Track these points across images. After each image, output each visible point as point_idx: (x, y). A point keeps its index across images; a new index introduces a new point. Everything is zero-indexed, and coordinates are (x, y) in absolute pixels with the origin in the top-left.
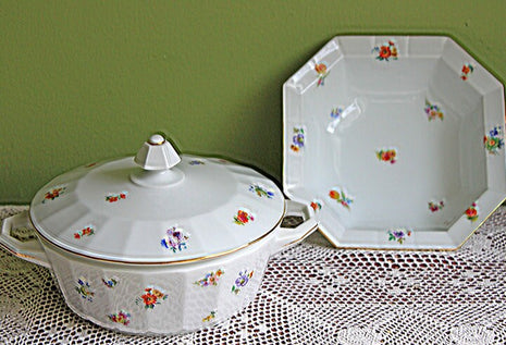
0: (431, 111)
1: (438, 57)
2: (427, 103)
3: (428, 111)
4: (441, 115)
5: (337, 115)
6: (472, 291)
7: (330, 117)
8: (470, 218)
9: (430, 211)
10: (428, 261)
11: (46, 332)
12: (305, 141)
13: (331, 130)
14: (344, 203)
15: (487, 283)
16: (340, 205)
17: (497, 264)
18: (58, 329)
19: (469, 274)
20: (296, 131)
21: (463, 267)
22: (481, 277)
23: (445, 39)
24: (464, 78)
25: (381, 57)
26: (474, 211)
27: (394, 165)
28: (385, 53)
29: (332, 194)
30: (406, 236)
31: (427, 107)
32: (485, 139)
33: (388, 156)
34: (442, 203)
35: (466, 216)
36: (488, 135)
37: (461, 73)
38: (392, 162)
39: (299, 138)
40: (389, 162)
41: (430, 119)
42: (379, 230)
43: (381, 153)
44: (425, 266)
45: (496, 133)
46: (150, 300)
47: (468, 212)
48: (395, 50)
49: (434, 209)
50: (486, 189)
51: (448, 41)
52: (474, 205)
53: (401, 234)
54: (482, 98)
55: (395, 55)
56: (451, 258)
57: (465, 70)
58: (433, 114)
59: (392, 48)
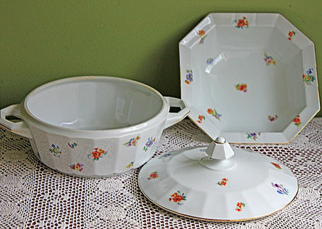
0: (268, 59)
1: (273, 26)
2: (266, 55)
3: (266, 60)
4: (274, 62)
5: (211, 62)
6: (302, 168)
7: (206, 64)
8: (296, 124)
9: (269, 121)
10: (273, 150)
11: (42, 196)
12: (193, 78)
13: (208, 71)
14: (217, 116)
15: (310, 162)
16: (214, 118)
17: (314, 152)
18: (50, 194)
19: (299, 158)
20: (188, 71)
21: (294, 153)
22: (306, 159)
23: (278, 15)
24: (290, 39)
25: (239, 26)
26: (299, 120)
27: (247, 93)
28: (241, 23)
29: (209, 111)
30: (257, 135)
31: (265, 58)
32: (304, 76)
33: (242, 88)
34: (276, 116)
35: (294, 123)
36: (306, 74)
37: (288, 36)
38: (245, 91)
39: (190, 76)
40: (242, 91)
41: (267, 65)
42: (241, 132)
43: (238, 85)
44: (271, 153)
45: (311, 72)
46: (96, 155)
47: (295, 120)
48: (247, 22)
49: (272, 119)
50: (305, 106)
51: (279, 17)
52: (298, 116)
53: (255, 134)
54: (301, 51)
55: (247, 25)
56: (286, 149)
57: (290, 34)
58: (269, 62)
59: (245, 21)
